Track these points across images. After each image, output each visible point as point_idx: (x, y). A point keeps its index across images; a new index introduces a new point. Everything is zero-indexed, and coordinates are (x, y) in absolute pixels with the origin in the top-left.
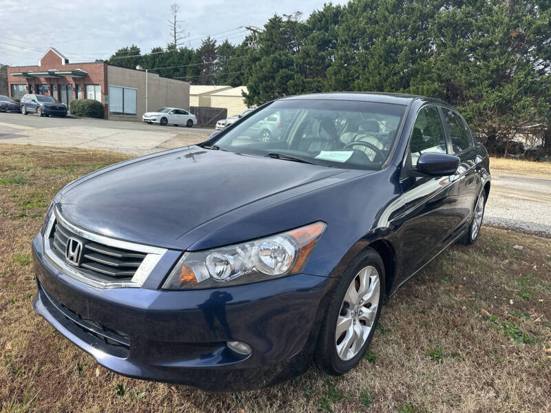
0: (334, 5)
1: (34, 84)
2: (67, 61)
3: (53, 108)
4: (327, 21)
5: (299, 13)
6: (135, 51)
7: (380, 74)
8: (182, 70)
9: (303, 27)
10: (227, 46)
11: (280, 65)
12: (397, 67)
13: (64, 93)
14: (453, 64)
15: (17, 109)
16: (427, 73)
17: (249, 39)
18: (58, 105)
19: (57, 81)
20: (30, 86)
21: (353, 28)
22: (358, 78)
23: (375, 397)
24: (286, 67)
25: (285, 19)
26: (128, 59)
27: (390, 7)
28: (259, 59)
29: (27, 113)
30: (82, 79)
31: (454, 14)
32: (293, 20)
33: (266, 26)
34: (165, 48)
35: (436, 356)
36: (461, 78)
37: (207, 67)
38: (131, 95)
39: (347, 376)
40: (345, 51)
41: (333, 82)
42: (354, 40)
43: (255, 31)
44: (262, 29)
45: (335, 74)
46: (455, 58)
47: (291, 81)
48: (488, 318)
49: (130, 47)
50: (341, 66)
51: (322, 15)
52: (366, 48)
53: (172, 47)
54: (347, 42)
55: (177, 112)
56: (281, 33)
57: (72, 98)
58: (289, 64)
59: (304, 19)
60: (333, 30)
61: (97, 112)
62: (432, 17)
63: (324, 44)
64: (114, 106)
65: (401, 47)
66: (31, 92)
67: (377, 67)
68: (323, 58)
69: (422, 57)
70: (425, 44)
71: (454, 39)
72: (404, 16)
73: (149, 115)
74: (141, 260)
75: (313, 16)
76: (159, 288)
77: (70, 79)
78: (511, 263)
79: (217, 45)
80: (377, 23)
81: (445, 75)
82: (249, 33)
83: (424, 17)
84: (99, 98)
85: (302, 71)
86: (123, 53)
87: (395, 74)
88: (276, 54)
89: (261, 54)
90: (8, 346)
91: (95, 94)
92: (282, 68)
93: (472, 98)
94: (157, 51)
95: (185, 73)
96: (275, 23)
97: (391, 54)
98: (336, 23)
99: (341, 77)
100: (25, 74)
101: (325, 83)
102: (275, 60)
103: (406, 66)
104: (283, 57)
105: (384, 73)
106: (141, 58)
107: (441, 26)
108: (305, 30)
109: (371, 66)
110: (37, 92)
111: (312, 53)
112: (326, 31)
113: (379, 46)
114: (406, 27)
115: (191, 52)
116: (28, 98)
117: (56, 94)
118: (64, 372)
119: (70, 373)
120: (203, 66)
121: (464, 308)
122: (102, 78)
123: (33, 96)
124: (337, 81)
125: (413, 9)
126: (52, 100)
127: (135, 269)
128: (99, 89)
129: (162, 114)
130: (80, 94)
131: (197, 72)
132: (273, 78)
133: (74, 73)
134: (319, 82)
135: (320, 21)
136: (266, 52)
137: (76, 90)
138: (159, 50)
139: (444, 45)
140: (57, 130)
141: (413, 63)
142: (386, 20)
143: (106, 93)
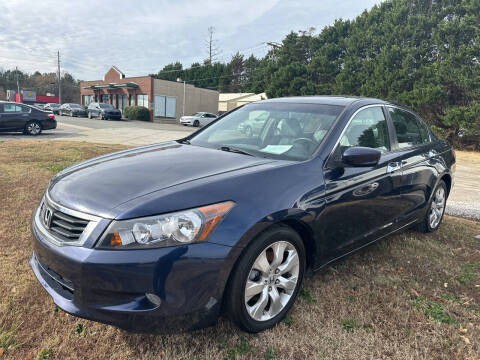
0: (344, 21)
1: (99, 95)
2: (124, 76)
3: (111, 113)
4: (337, 35)
5: (313, 29)
6: (179, 66)
7: (385, 79)
8: (215, 81)
9: (316, 41)
10: (252, 59)
11: (295, 73)
12: (402, 72)
13: (120, 101)
14: (456, 67)
15: (84, 114)
16: (430, 77)
17: (270, 53)
18: (116, 111)
19: (116, 92)
20: (96, 96)
21: (360, 40)
22: (364, 83)
23: (278, 354)
24: (301, 75)
25: (300, 35)
26: (172, 73)
27: (394, 19)
28: (276, 70)
29: (92, 117)
30: (135, 90)
31: (457, 22)
32: (307, 35)
33: (283, 42)
34: (202, 63)
35: (348, 326)
36: (464, 80)
37: (236, 77)
38: (172, 102)
39: (261, 335)
40: (353, 60)
41: (341, 87)
42: (361, 50)
43: (275, 46)
44: (280, 43)
45: (344, 80)
46: (457, 62)
47: (304, 87)
48: (416, 297)
49: (174, 63)
50: (350, 73)
51: (333, 30)
52: (373, 56)
53: (207, 62)
54: (354, 52)
55: (207, 116)
56: (297, 47)
57: (125, 105)
58: (303, 72)
59: (316, 34)
60: (343, 42)
61: (145, 116)
62: (435, 26)
63: (334, 55)
64: (158, 112)
65: (405, 54)
66: (96, 101)
67: (382, 73)
68: (333, 67)
69: (426, 62)
70: (428, 51)
71: (456, 45)
72: (409, 26)
73: (185, 119)
74: (85, 225)
75: (325, 31)
76: (94, 247)
77: (125, 90)
78: (463, 251)
79: (244, 59)
80: (383, 33)
81: (448, 78)
82: (270, 48)
83: (427, 27)
84: (146, 105)
85: (314, 78)
86: (169, 68)
87: (399, 78)
88: (292, 65)
89: (279, 65)
90: (14, 290)
91: (143, 102)
92: (296, 76)
93: (476, 99)
94: (196, 66)
95: (217, 84)
96: (292, 38)
97: (395, 60)
98: (345, 36)
99: (349, 82)
100: (93, 87)
101: (334, 88)
102: (290, 69)
103: (409, 71)
104: (298, 67)
105: (388, 78)
106: (183, 72)
107: (443, 35)
108: (317, 43)
109: (376, 72)
110: (101, 101)
111: (323, 63)
112: (336, 43)
113: (384, 54)
114: (410, 36)
115: (222, 66)
116: (94, 106)
117: (114, 101)
118: (45, 311)
119: (48, 313)
120: (233, 77)
121: (395, 287)
122: (150, 89)
123: (97, 104)
124: (345, 86)
125: (417, 20)
126: (111, 107)
127: (81, 232)
128: (147, 97)
129: (195, 118)
130: (132, 102)
131: (227, 82)
132: (288, 85)
133: (129, 85)
134: (329, 87)
135: (331, 35)
136: (283, 63)
137: (130, 99)
138: (197, 65)
139: (447, 51)
140: (110, 131)
141: (418, 68)
142: (391, 31)
143: (152, 100)
